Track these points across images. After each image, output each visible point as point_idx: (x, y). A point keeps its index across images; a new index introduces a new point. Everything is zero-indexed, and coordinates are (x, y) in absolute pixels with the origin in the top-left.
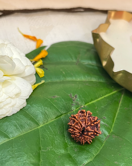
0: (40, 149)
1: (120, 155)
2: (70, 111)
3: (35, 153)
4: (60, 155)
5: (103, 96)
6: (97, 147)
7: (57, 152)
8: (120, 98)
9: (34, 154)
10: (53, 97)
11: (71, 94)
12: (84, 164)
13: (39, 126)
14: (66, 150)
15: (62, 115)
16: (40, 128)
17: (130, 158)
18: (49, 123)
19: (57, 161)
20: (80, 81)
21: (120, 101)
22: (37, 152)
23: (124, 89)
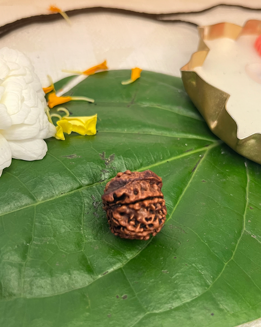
0: (30, 240)
1: (176, 258)
2: (98, 182)
3: (18, 246)
4: (66, 254)
5: (164, 159)
7: (61, 247)
8: (197, 164)
9: (16, 247)
10: (68, 157)
11: (103, 153)
12: (106, 272)
13: (36, 202)
14: (79, 247)
15: (80, 187)
16: (37, 206)
17: (193, 265)
18: (55, 199)
19: (57, 262)
20: (129, 134)
21: (195, 169)
22: (23, 244)
23: (208, 149)
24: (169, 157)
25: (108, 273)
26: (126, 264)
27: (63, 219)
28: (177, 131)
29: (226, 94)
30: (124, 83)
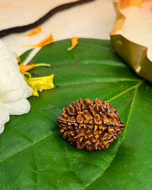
0: (36, 168)
1: (136, 164)
3: (30, 174)
4: (61, 174)
5: (109, 99)
6: (106, 160)
7: (57, 170)
8: (132, 98)
9: (29, 174)
10: (46, 108)
11: (69, 102)
12: (91, 181)
13: (33, 142)
14: (69, 168)
16: (34, 145)
17: (149, 166)
18: (44, 139)
19: (58, 180)
20: (81, 84)
21: (132, 102)
22: (33, 172)
23: (136, 86)
24: (113, 97)
25: (93, 181)
26: (103, 173)
27: (53, 151)
28: (113, 77)
29: (145, 47)
30: (69, 49)
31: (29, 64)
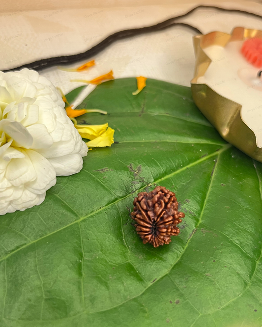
0: (81, 256)
1: (215, 261)
2: (130, 193)
3: (72, 264)
4: (115, 266)
5: (184, 166)
6: (176, 251)
7: (110, 260)
8: (213, 169)
10: (100, 171)
11: (131, 165)
12: (154, 279)
13: (79, 218)
14: (125, 257)
15: (116, 199)
16: (81, 222)
17: (232, 266)
18: (95, 214)
19: (110, 275)
20: (147, 142)
21: (212, 173)
22: (77, 261)
23: (219, 153)
24: (188, 164)
25: (157, 280)
26: (171, 270)
27: (106, 233)
28: (189, 136)
29: (237, 104)
30: (135, 94)
31: (78, 108)
